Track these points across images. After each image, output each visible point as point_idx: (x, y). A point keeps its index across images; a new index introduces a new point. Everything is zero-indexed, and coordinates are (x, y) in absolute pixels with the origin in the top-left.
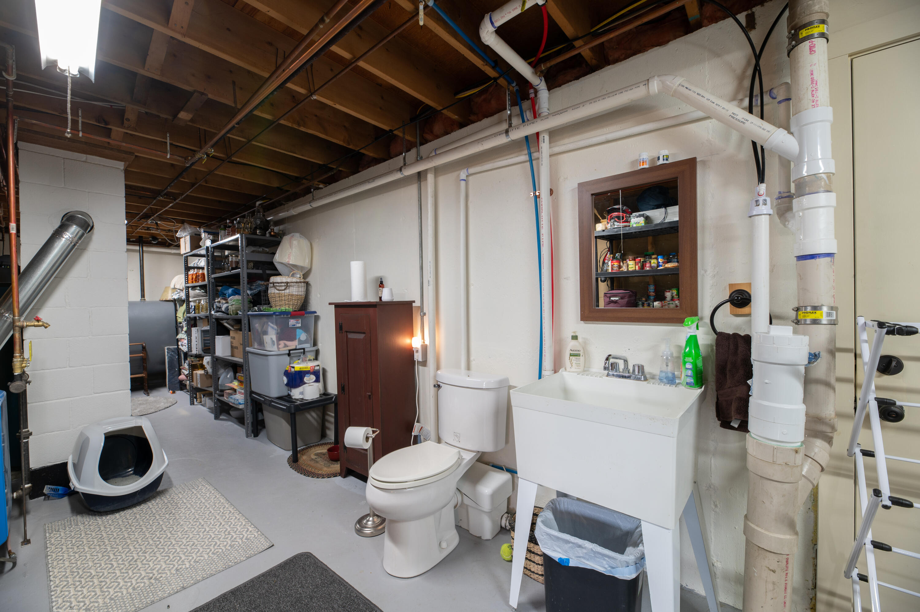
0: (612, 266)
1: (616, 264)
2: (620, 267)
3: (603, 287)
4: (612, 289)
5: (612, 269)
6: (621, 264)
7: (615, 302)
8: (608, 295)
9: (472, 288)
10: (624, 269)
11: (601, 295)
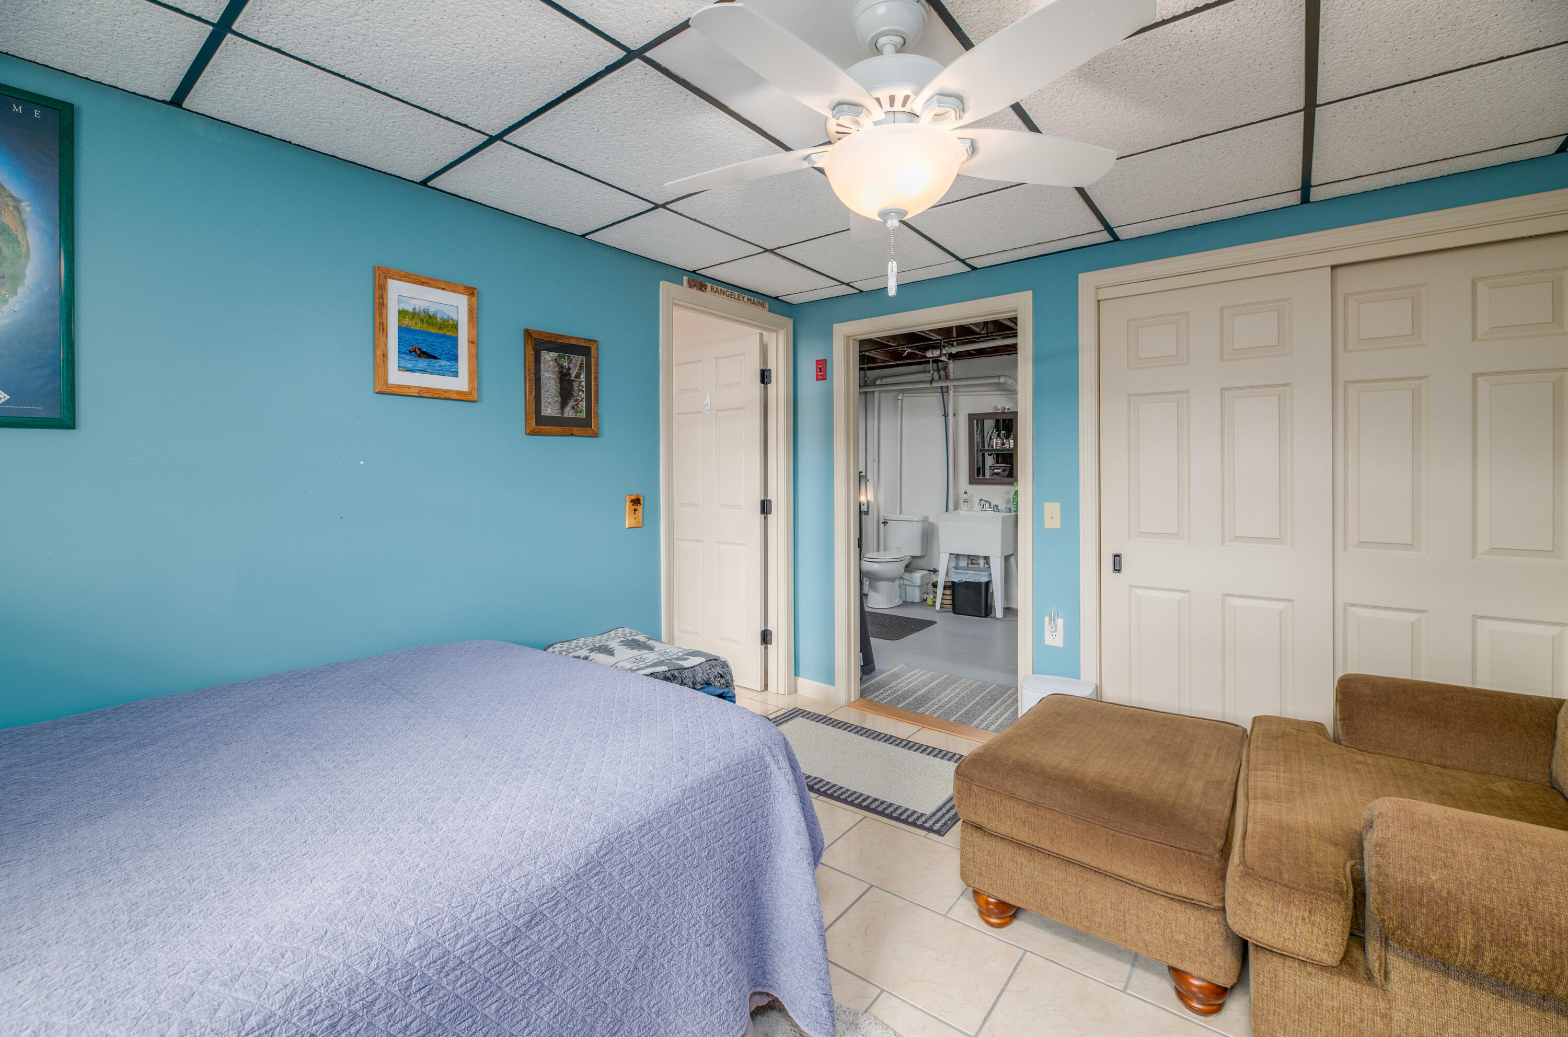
0: (996, 443)
1: (999, 442)
2: (1003, 444)
3: (990, 461)
4: (997, 462)
5: (996, 446)
6: (1005, 441)
7: (998, 474)
8: (992, 468)
9: (904, 465)
10: (1007, 446)
11: (987, 467)
